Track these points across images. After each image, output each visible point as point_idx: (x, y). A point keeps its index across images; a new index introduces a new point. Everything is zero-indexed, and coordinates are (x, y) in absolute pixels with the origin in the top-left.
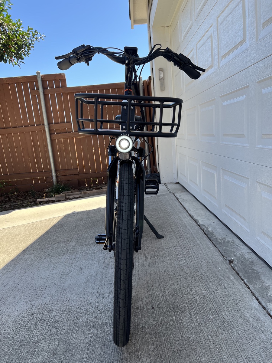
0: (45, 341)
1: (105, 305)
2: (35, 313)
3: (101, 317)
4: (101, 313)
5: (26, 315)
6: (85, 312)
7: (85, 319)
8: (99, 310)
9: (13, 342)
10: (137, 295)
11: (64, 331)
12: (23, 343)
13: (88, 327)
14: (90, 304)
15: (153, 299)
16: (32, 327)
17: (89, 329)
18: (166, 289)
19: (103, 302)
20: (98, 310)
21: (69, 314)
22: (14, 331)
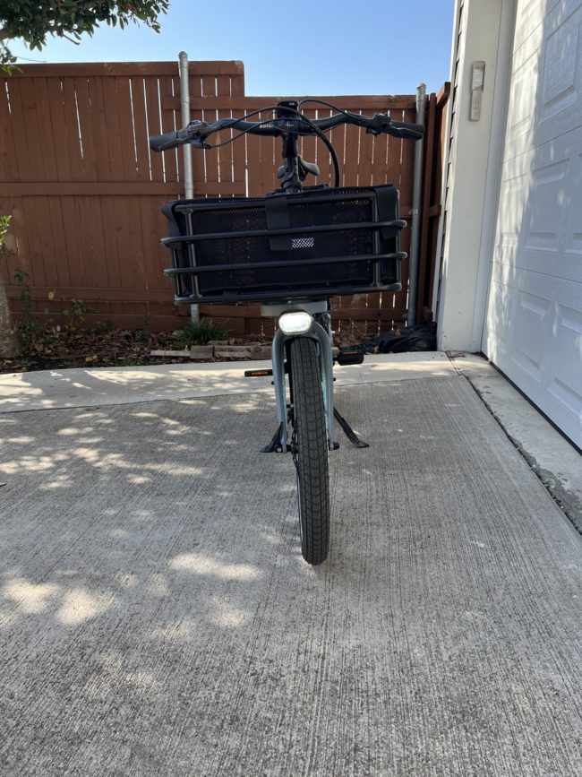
0: (98, 740)
1: (271, 661)
2: (89, 647)
3: (257, 696)
4: (257, 684)
5: (66, 646)
6: (215, 670)
7: (213, 694)
8: (252, 675)
9: (18, 725)
10: (359, 647)
11: (152, 719)
12: (42, 733)
13: (217, 723)
14: (231, 650)
15: (405, 670)
16: (73, 688)
17: (220, 729)
18: (442, 645)
19: (265, 650)
20: (249, 674)
21: (174, 670)
22: (29, 689)
